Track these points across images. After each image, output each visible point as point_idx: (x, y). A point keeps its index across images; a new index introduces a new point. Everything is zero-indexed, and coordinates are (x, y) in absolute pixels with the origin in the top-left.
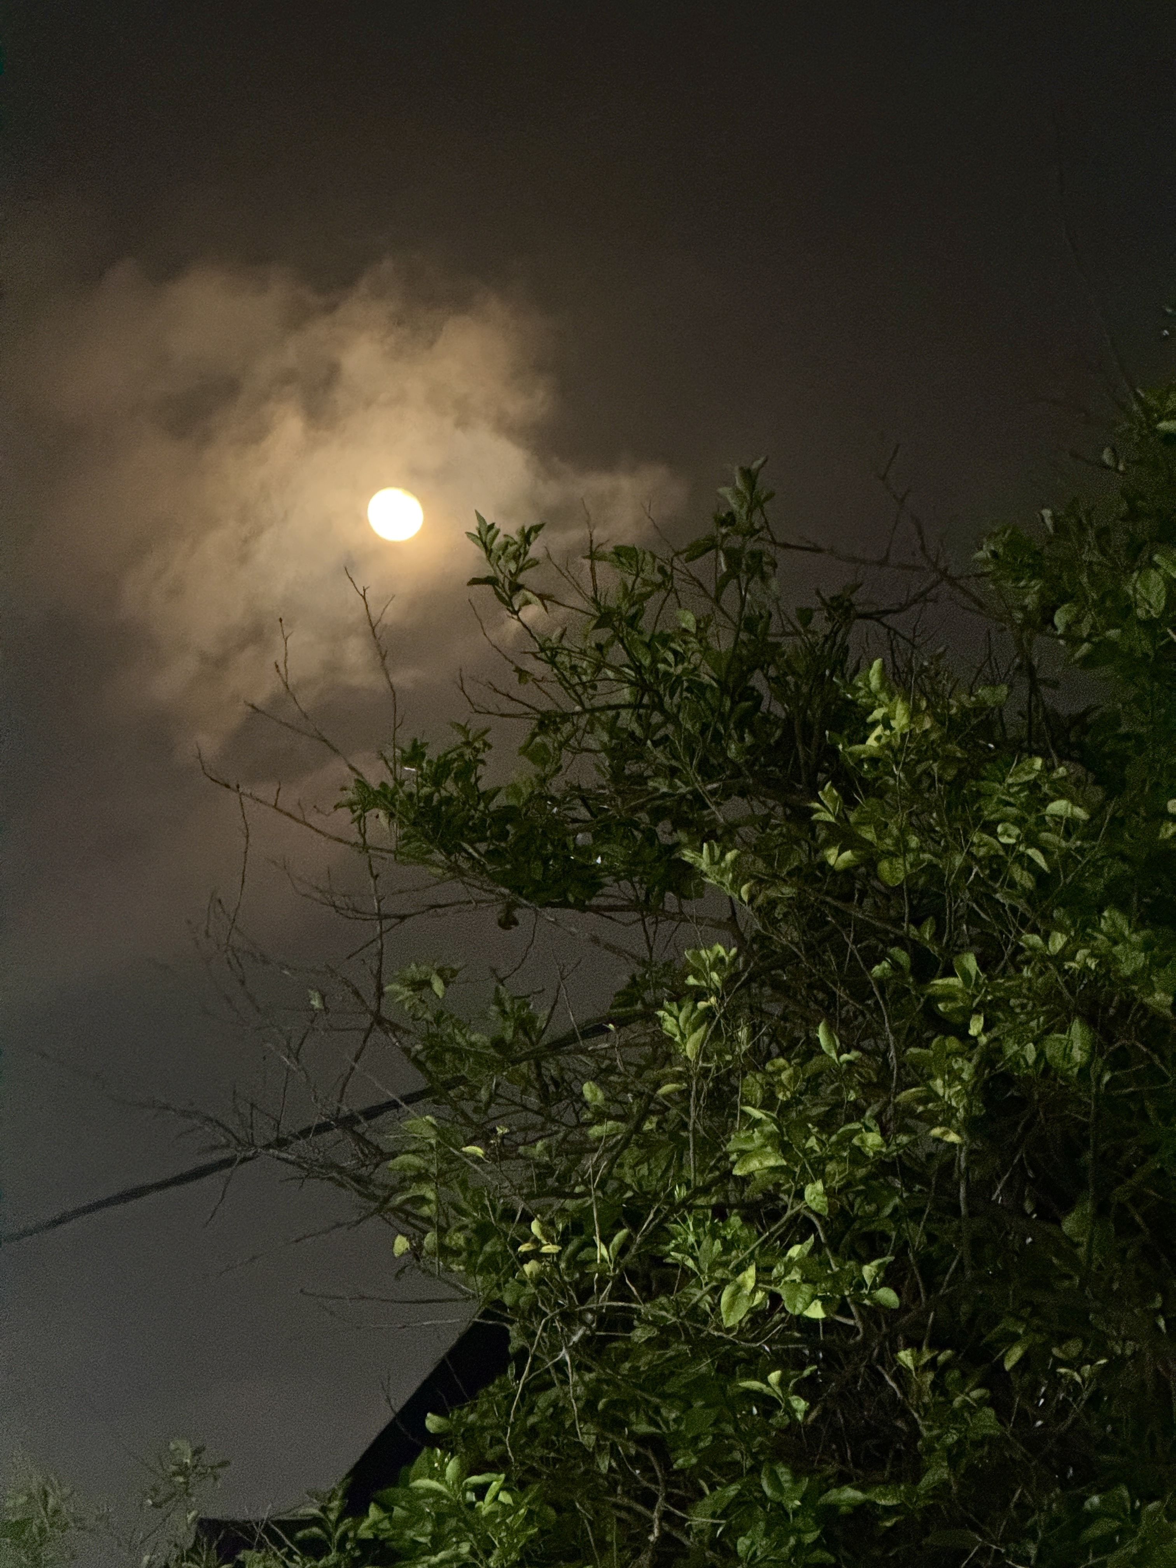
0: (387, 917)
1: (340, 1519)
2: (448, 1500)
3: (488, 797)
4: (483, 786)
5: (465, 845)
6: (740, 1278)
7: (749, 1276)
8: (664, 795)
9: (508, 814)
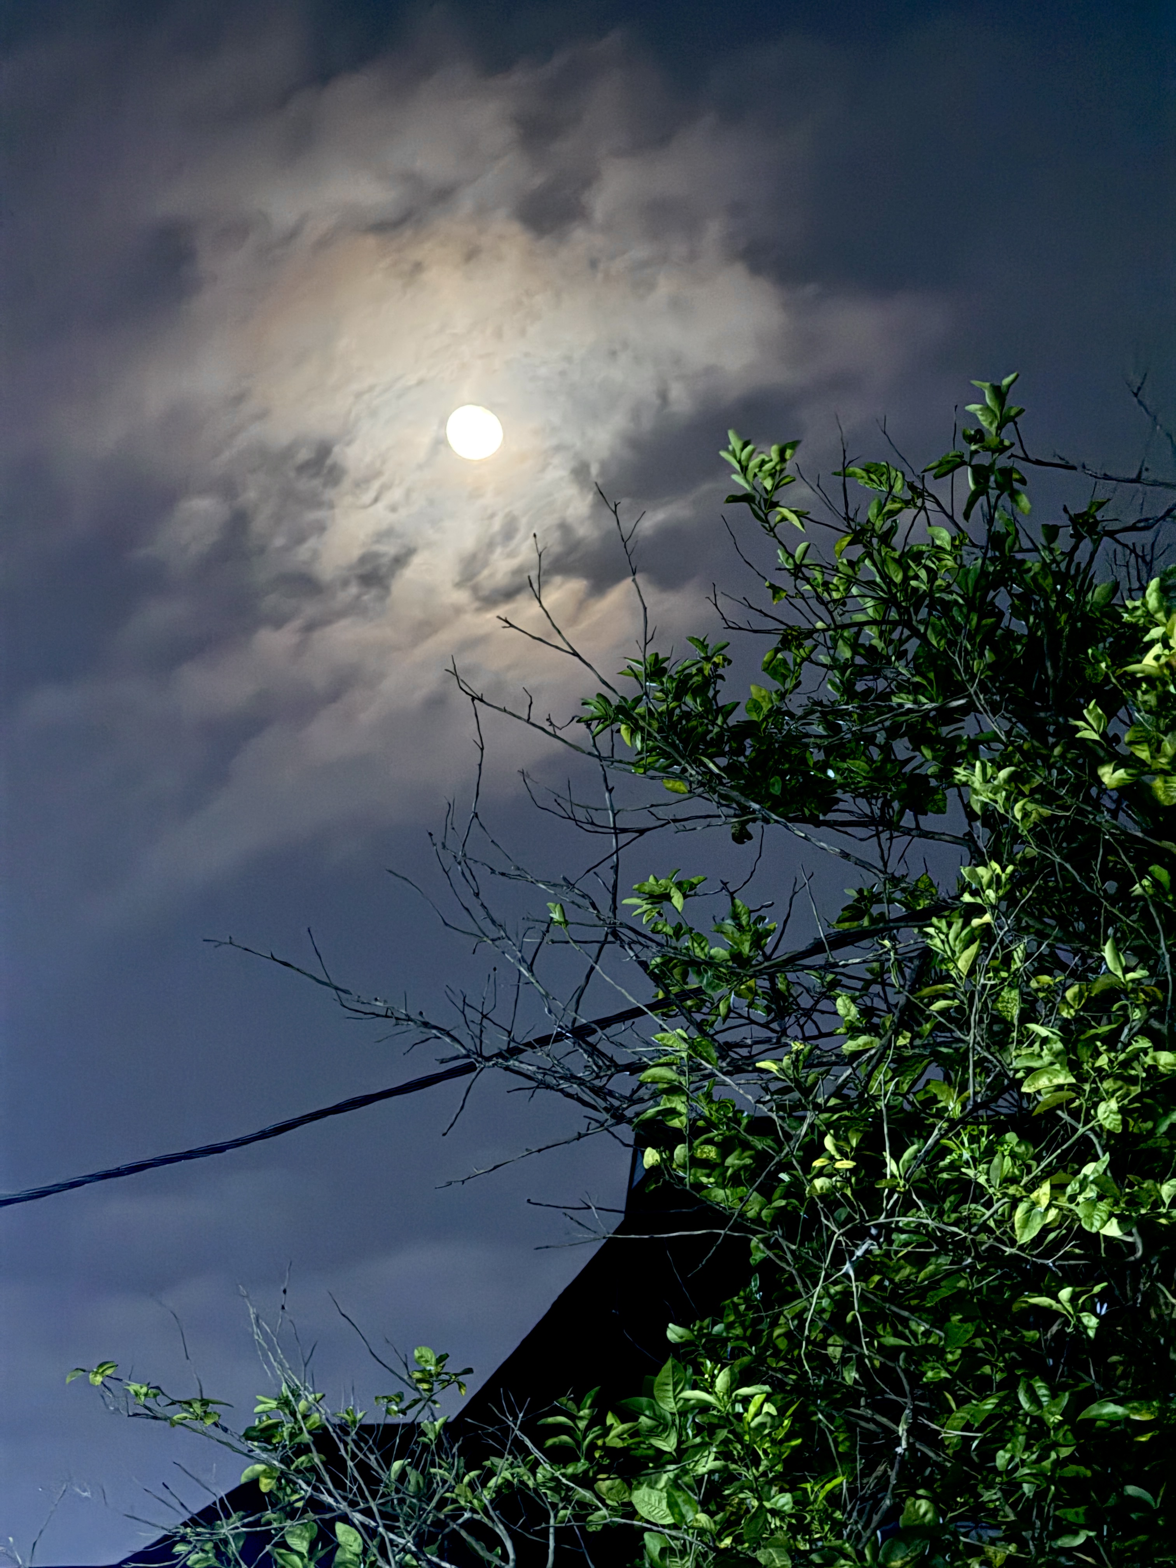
0: (624, 831)
1: (588, 1428)
2: (719, 1411)
3: (727, 712)
4: (722, 701)
5: (706, 760)
6: (1033, 1196)
7: (1044, 1192)
8: (910, 711)
9: (748, 729)
